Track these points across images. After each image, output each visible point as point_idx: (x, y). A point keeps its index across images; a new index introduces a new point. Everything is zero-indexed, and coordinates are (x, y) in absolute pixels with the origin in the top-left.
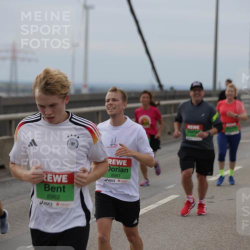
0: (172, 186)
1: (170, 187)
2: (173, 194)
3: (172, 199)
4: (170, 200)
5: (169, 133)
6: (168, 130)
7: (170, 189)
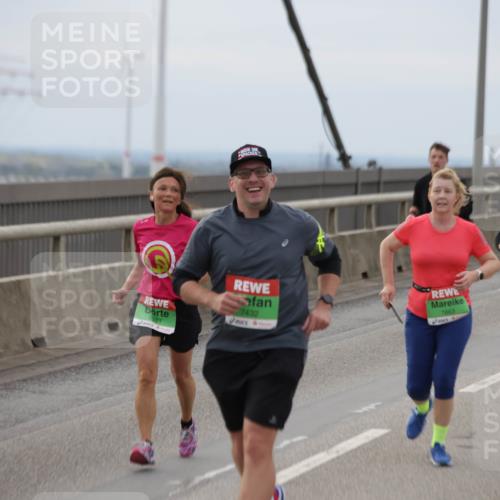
0: (372, 406)
1: (365, 409)
2: (374, 426)
3: (371, 439)
4: (367, 441)
5: (365, 275)
6: (363, 267)
7: (365, 413)
